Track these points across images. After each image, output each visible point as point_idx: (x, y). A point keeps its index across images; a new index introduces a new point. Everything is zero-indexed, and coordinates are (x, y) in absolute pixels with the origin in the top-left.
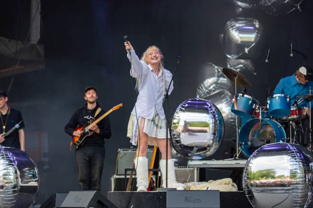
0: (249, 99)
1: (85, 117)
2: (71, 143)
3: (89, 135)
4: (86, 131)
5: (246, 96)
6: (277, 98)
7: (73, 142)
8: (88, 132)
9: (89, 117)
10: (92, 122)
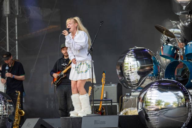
0: (171, 47)
1: (62, 65)
2: (52, 82)
3: (63, 77)
4: (62, 74)
5: (169, 44)
6: (190, 45)
7: (54, 81)
8: (63, 75)
9: (64, 64)
10: (66, 68)
